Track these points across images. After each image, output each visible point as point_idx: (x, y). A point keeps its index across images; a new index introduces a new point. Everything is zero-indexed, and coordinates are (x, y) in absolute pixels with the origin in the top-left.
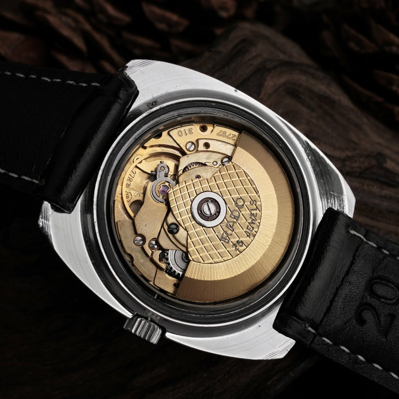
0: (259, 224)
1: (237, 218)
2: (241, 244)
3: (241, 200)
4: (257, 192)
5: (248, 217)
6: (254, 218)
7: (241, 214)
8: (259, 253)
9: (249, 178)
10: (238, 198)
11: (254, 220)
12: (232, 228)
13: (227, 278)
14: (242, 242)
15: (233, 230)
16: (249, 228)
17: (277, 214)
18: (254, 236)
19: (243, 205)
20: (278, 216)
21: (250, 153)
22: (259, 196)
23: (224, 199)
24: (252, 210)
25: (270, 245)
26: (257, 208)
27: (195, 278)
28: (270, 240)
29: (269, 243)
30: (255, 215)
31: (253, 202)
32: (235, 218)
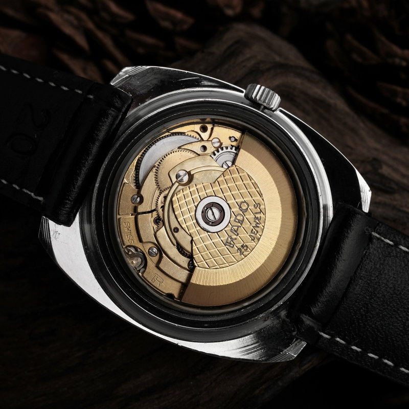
0: (263, 227)
1: (241, 222)
2: (245, 248)
3: (245, 204)
4: (261, 195)
5: (252, 221)
6: (258, 222)
7: (245, 218)
8: (263, 256)
9: (252, 181)
10: (242, 202)
11: (258, 223)
12: (236, 232)
13: (233, 282)
14: (246, 246)
15: (238, 234)
16: (253, 232)
17: (281, 216)
18: (259, 239)
19: (247, 209)
20: (282, 218)
21: (253, 156)
22: (263, 200)
23: (228, 204)
24: (256, 213)
25: (274, 249)
26: (261, 211)
27: (201, 284)
28: (274, 243)
29: (273, 246)
30: (259, 218)
31: (257, 205)
32: (239, 222)
